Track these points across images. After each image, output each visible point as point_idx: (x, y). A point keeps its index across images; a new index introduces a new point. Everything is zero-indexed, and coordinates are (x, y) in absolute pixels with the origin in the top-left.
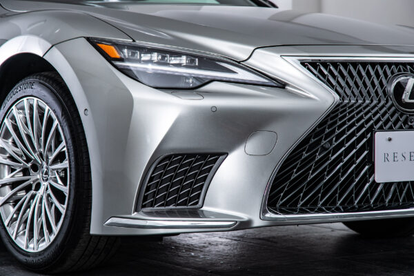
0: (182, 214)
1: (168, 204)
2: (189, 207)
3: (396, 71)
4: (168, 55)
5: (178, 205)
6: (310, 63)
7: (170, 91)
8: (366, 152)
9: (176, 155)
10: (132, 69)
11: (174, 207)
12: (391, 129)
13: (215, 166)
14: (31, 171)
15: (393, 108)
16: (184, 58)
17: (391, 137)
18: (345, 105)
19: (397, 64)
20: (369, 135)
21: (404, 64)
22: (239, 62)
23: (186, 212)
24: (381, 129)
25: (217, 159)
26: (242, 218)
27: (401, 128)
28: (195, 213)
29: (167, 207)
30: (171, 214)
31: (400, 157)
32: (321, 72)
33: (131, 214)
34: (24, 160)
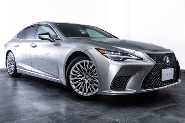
4: (115, 52)
8: (160, 74)
14: (82, 77)
16: (119, 53)
20: (161, 70)
22: (132, 54)
24: (163, 68)
28: (124, 90)
32: (151, 56)
33: (109, 90)
34: (80, 74)
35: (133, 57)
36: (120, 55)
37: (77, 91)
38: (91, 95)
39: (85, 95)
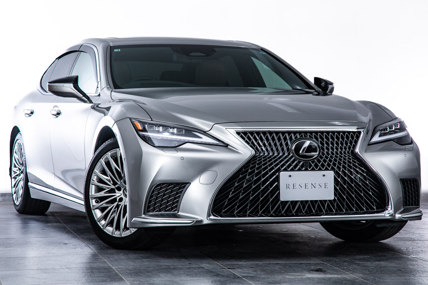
0: (169, 216)
1: (160, 211)
2: (171, 212)
3: (298, 137)
4: (169, 128)
5: (166, 211)
6: (242, 133)
7: (161, 148)
8: (276, 183)
9: (163, 184)
10: (150, 136)
11: (164, 212)
12: (292, 170)
13: (184, 190)
14: (116, 191)
15: (294, 158)
16: (175, 129)
17: (291, 175)
18: (261, 156)
19: (300, 133)
20: (277, 174)
21: (306, 133)
22: (205, 132)
23: (170, 215)
24: (285, 170)
25: (186, 186)
26: (197, 219)
27: (299, 170)
28: (176, 216)
29: (160, 212)
30: (162, 216)
31: (297, 186)
32: (249, 138)
33: (141, 216)
34: (112, 184)
35: (205, 139)
36: (177, 135)
37: (103, 226)
38: (129, 234)
39: (117, 235)
